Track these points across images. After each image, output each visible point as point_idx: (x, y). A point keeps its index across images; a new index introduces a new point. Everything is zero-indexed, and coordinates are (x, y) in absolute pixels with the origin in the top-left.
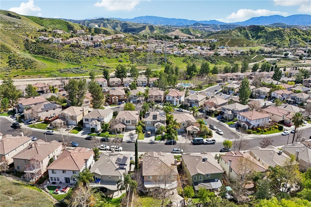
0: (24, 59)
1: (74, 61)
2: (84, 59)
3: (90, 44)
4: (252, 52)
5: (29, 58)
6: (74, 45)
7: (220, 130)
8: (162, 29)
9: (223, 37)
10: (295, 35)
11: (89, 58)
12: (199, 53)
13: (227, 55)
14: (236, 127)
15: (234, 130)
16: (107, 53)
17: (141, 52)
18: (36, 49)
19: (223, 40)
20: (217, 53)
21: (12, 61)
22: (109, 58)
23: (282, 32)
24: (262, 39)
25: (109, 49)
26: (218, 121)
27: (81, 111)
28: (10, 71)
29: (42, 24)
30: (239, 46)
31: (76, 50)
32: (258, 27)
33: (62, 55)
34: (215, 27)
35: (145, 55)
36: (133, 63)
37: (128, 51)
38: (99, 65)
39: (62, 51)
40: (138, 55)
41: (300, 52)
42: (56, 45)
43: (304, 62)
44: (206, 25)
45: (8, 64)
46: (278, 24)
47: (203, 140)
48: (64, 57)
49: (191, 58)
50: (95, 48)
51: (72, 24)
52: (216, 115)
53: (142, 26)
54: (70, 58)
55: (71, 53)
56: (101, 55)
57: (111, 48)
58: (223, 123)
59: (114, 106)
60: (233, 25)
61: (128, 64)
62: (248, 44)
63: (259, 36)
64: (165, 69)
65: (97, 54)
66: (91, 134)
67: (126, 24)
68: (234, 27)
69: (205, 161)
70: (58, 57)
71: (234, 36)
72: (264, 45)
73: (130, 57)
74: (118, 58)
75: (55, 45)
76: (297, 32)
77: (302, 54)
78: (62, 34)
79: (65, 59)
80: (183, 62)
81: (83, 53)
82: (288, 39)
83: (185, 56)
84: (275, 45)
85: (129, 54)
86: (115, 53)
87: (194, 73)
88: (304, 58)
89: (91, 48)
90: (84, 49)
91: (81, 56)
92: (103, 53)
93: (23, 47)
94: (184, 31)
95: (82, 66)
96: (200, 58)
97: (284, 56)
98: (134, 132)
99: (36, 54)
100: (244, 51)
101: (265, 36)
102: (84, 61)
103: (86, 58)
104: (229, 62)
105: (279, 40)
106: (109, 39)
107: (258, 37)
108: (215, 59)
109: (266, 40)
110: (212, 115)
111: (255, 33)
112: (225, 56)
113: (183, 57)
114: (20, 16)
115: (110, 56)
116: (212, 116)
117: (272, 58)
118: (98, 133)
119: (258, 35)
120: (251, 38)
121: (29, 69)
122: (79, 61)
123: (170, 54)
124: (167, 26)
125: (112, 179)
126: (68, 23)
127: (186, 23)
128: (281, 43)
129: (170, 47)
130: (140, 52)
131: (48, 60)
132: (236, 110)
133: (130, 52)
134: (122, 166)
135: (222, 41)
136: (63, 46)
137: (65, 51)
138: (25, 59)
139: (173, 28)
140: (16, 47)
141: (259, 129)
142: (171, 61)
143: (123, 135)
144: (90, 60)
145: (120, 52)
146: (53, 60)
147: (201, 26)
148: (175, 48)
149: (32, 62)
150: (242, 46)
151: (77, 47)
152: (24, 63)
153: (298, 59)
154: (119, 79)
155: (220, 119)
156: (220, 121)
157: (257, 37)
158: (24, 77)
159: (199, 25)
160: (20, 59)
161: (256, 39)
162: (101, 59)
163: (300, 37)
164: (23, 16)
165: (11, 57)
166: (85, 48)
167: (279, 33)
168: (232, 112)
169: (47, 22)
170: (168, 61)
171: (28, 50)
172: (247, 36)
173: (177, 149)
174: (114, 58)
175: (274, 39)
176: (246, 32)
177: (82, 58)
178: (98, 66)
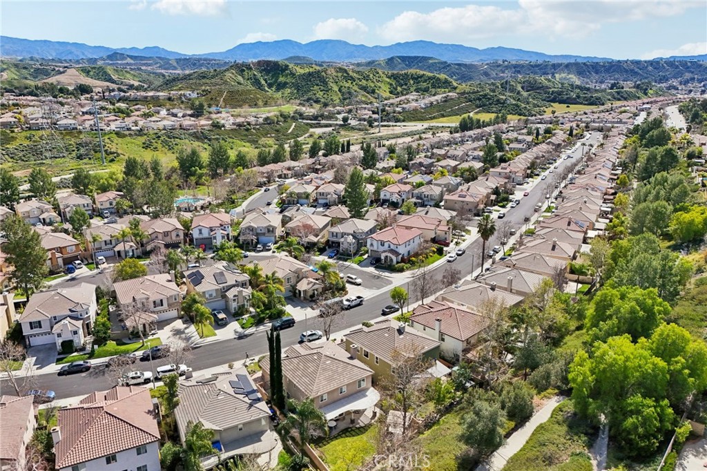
4: (285, 117)
7: (354, 277)
8: (24, 68)
9: (208, 88)
10: (346, 81)
12: (177, 126)
13: (240, 125)
14: (372, 264)
17: (16, 130)
19: (210, 92)
20: (218, 123)
23: (323, 74)
24: (289, 91)
26: (331, 261)
30: (250, 106)
32: (276, 64)
34: (166, 64)
35: (29, 138)
40: (6, 138)
41: (367, 114)
43: (379, 132)
44: (142, 58)
46: (298, 58)
49: (162, 138)
52: (321, 251)
58: (344, 263)
59: (55, 278)
60: (205, 60)
62: (267, 101)
63: (281, 83)
66: (65, 360)
68: (209, 64)
69: (402, 333)
71: (233, 83)
72: (298, 101)
76: (348, 74)
77: (370, 117)
80: (143, 147)
82: (336, 88)
83: (145, 135)
84: (317, 101)
87: (199, 171)
88: (376, 124)
94: (91, 73)
96: (183, 136)
97: (342, 123)
98: (179, 324)
100: (269, 115)
101: (293, 83)
104: (248, 142)
105: (321, 91)
107: (281, 86)
108: (218, 137)
109: (298, 91)
110: (314, 251)
111: (273, 77)
112: (235, 129)
113: (140, 135)
116: (315, 255)
117: (322, 127)
118: (84, 353)
119: (279, 80)
120: (267, 89)
123: (102, 130)
124: (32, 59)
125: (246, 431)
127: (83, 54)
128: (325, 96)
130: (13, 132)
132: (361, 231)
134: (253, 396)
135: (209, 96)
139: (56, 66)
141: (413, 259)
142: (114, 147)
143: (156, 339)
147: (129, 60)
148: (106, 115)
150: (255, 105)
153: (368, 127)
156: (336, 259)
157: (279, 85)
159: (124, 58)
161: (278, 90)
163: (354, 83)
167: (318, 77)
168: (354, 237)
170: (106, 148)
172: (256, 82)
173: (310, 333)
175: (312, 88)
176: (254, 75)
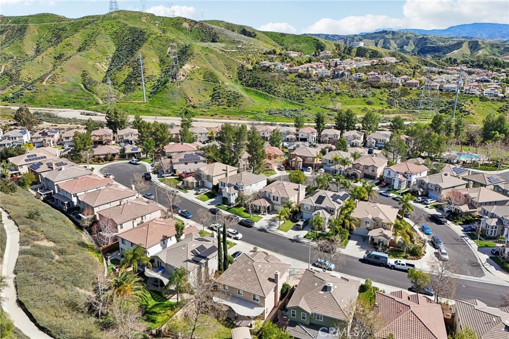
0: (230, 93)
1: (296, 99)
2: (311, 97)
3: (326, 74)
5: (236, 92)
6: (302, 74)
8: (498, 47)
11: (318, 96)
14: (492, 254)
15: (483, 258)
16: (351, 89)
17: (413, 89)
18: (250, 79)
21: (216, 95)
22: (352, 96)
25: (355, 82)
26: (462, 234)
27: (223, 170)
28: (210, 107)
29: (283, 43)
31: (303, 82)
33: (282, 88)
36: (391, 108)
37: (389, 86)
38: (331, 106)
39: (283, 83)
40: (405, 93)
42: (277, 74)
45: (211, 98)
47: (386, 258)
48: (283, 92)
50: (334, 80)
51: (324, 42)
52: (465, 223)
53: (456, 42)
54: (291, 95)
55: (295, 87)
56: (339, 91)
57: (360, 80)
58: (469, 240)
61: (381, 109)
64: (433, 121)
65: (332, 89)
66: (219, 206)
67: (426, 39)
70: (276, 91)
73: (388, 97)
74: (367, 97)
75: (275, 74)
78: (297, 57)
79: (283, 96)
80: (498, 111)
81: (312, 87)
85: (390, 91)
86: (364, 88)
87: (498, 135)
89: (327, 80)
90: (314, 81)
91: (307, 92)
92: (344, 88)
93: (236, 76)
95: (304, 108)
99: (249, 86)
102: (310, 99)
103: (314, 95)
106: (365, 65)
110: (458, 219)
113: (501, 101)
114: (256, 32)
115: (354, 94)
116: (455, 222)
118: (230, 207)
121: (232, 107)
122: (303, 99)
123: (473, 94)
126: (318, 40)
129: (482, 81)
130: (411, 89)
131: (261, 95)
133: (392, 88)
134: (198, 259)
136: (287, 75)
137: (287, 83)
138: (232, 92)
140: (227, 75)
142: (470, 108)
143: (262, 218)
144: (319, 99)
145: (373, 87)
146: (268, 96)
148: (492, 83)
149: (238, 97)
151: (306, 77)
152: (228, 98)
154: (338, 132)
155: (470, 231)
156: (467, 234)
158: (222, 117)
160: (225, 92)
162: (338, 98)
164: (260, 32)
165: (216, 89)
166: (317, 80)
168: (500, 221)
169: (289, 40)
171: (241, 80)
174: (360, 97)
177: (308, 95)
178: (328, 109)
